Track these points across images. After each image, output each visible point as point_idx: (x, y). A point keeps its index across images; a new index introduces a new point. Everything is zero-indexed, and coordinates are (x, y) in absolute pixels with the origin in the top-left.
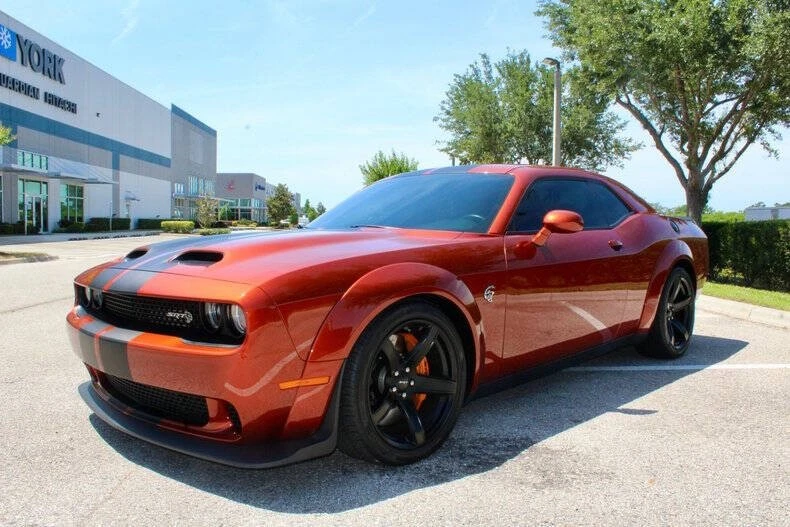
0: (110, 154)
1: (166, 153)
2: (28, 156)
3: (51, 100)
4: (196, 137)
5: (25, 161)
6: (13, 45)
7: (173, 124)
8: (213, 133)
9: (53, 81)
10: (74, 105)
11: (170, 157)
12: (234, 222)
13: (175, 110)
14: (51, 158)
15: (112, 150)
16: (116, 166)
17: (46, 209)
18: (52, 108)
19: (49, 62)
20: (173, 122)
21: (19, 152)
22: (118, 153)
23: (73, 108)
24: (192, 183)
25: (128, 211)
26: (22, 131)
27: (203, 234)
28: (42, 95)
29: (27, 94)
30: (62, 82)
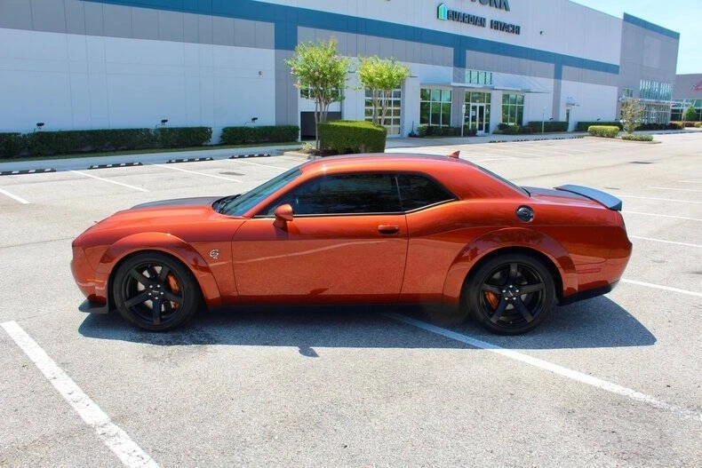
0: (552, 66)
1: (614, 59)
2: (474, 74)
3: (497, 25)
4: (654, 42)
5: (474, 79)
7: (624, 32)
8: (675, 36)
9: (499, 10)
10: (518, 28)
11: (618, 63)
12: (697, 123)
13: (627, 18)
14: (494, 74)
15: (553, 63)
16: (558, 76)
17: (488, 116)
18: (503, 34)
21: (467, 72)
22: (559, 64)
23: (516, 30)
24: (644, 85)
25: (568, 114)
26: (470, 55)
27: (624, 139)
28: (488, 23)
29: (475, 24)
30: (507, 9)
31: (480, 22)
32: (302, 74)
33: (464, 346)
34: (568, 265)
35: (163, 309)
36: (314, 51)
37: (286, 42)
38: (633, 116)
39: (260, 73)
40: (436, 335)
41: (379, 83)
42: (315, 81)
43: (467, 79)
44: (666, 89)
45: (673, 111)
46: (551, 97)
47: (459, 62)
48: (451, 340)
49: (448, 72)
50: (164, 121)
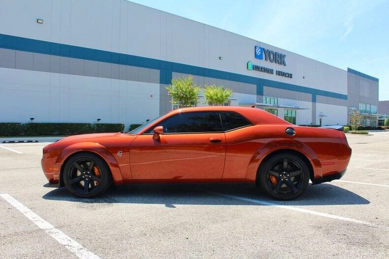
0: (310, 95)
1: (344, 91)
2: (268, 99)
3: (279, 73)
4: (365, 83)
5: (268, 101)
6: (262, 53)
8: (377, 80)
9: (280, 65)
10: (291, 75)
11: (347, 94)
13: (350, 70)
14: (279, 99)
15: (312, 93)
16: (314, 100)
18: (283, 77)
19: (278, 57)
20: (349, 77)
21: (264, 98)
22: (315, 94)
23: (290, 76)
24: (362, 107)
25: (321, 122)
26: (265, 88)
27: (352, 133)
28: (275, 72)
29: (268, 72)
30: (285, 65)
31: (270, 71)
32: (174, 95)
33: (259, 204)
34: (318, 164)
35: (90, 187)
36: (181, 83)
37: (166, 80)
38: (356, 121)
39: (151, 96)
40: (243, 201)
41: (215, 100)
42: (181, 98)
43: (264, 101)
44: (374, 109)
45: (379, 120)
46: (310, 111)
47: (260, 93)
48: (251, 202)
49: (253, 98)
50: (99, 120)
